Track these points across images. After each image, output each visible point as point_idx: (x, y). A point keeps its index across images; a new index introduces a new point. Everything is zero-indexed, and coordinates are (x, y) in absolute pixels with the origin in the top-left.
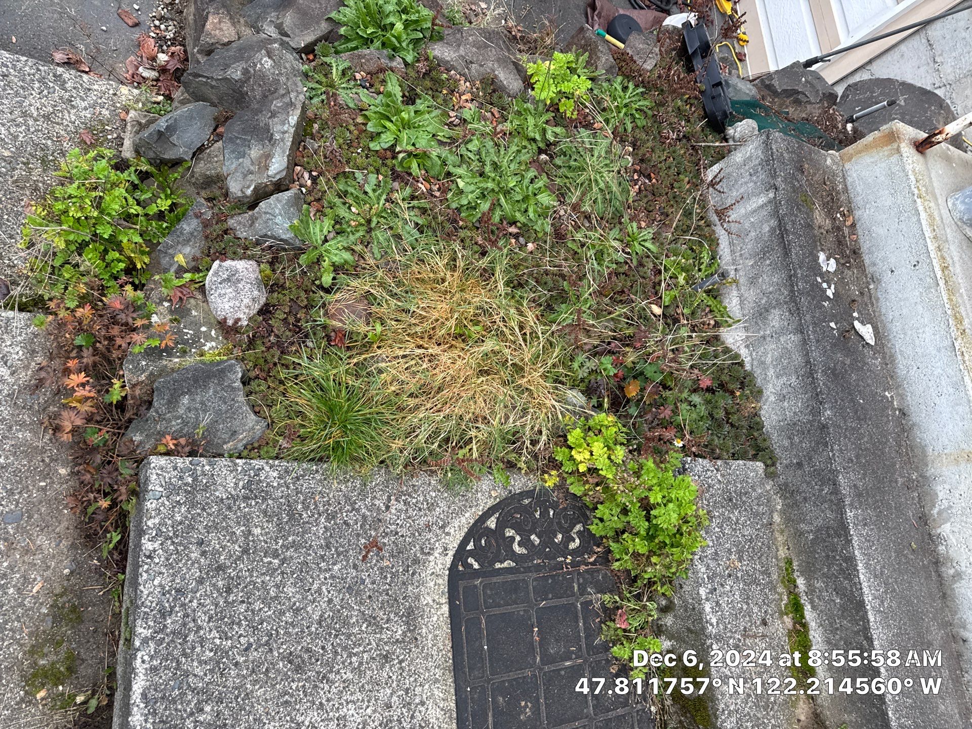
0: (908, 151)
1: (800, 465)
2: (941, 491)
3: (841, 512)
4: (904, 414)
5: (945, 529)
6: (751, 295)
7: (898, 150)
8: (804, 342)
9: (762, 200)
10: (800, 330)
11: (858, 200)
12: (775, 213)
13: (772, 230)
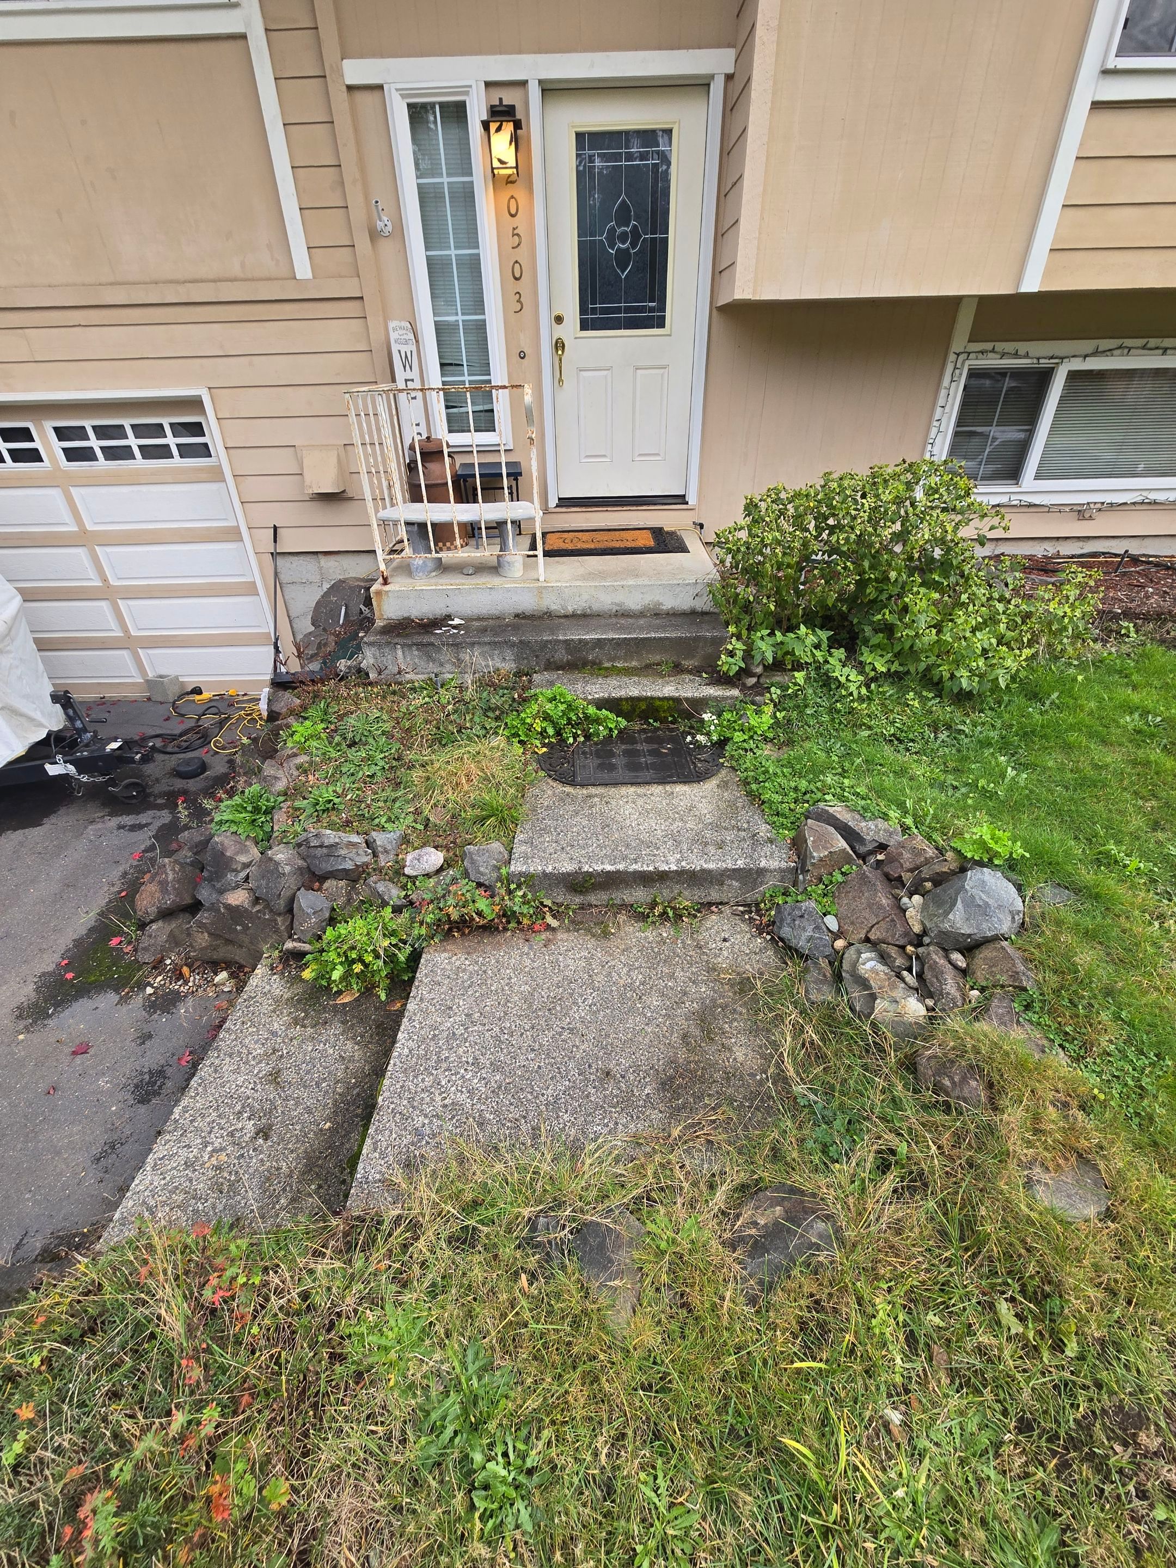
0: (387, 588)
1: (537, 657)
2: (553, 607)
3: (560, 641)
4: (517, 616)
5: (570, 609)
6: (448, 667)
7: (387, 592)
8: (479, 643)
9: (400, 653)
10: (473, 644)
11: (406, 615)
12: (410, 646)
13: (418, 649)
